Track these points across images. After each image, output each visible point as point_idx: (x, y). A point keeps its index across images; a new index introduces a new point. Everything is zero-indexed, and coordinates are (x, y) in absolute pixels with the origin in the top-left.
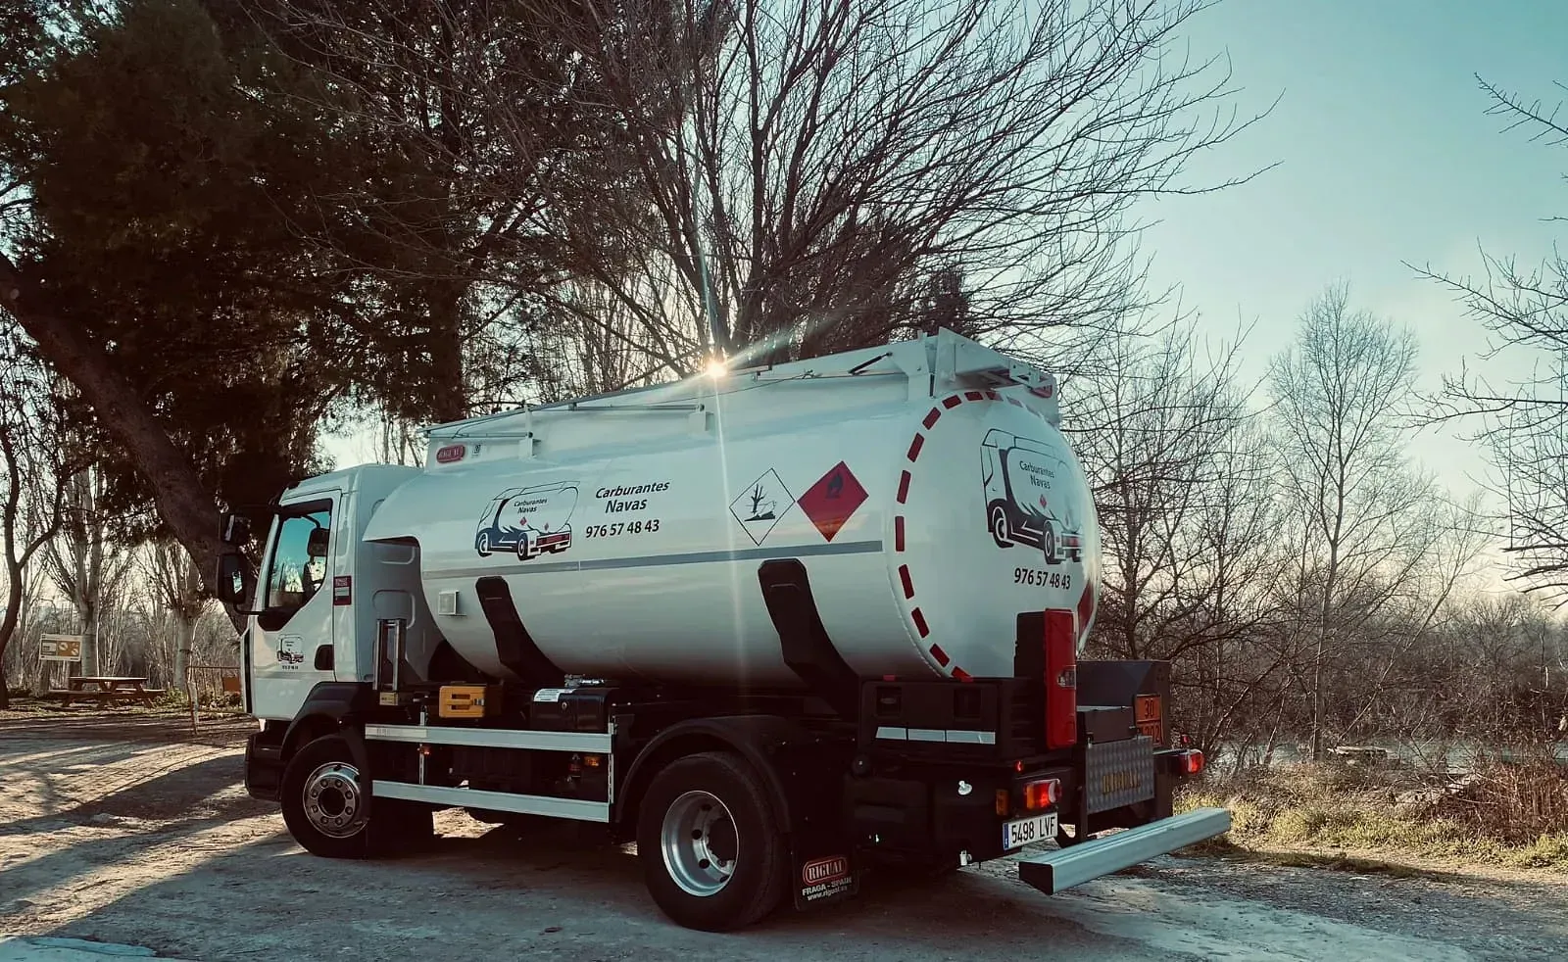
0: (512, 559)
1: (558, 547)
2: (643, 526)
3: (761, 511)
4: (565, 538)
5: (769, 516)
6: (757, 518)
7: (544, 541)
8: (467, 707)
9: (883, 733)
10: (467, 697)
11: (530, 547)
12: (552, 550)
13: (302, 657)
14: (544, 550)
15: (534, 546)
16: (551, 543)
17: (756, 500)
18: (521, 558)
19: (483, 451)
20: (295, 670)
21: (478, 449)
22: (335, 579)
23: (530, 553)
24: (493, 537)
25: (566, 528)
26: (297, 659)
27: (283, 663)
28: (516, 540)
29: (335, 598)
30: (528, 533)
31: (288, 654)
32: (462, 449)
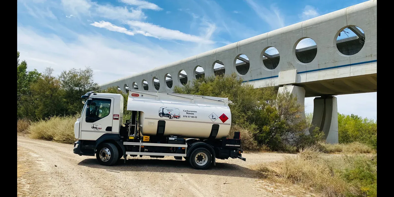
0: (168, 118)
2: (194, 117)
3: (214, 118)
4: (179, 117)
5: (215, 119)
6: (213, 119)
7: (175, 116)
8: (147, 140)
9: (227, 145)
10: (147, 138)
11: (172, 117)
12: (176, 118)
13: (101, 128)
14: (174, 118)
15: (173, 117)
17: (213, 116)
19: (143, 96)
20: (98, 131)
21: (142, 95)
22: (114, 115)
23: (171, 118)
24: (163, 114)
25: (179, 115)
26: (99, 129)
27: (94, 129)
28: (168, 115)
29: (114, 118)
30: (171, 115)
31: (96, 128)
32: (138, 95)
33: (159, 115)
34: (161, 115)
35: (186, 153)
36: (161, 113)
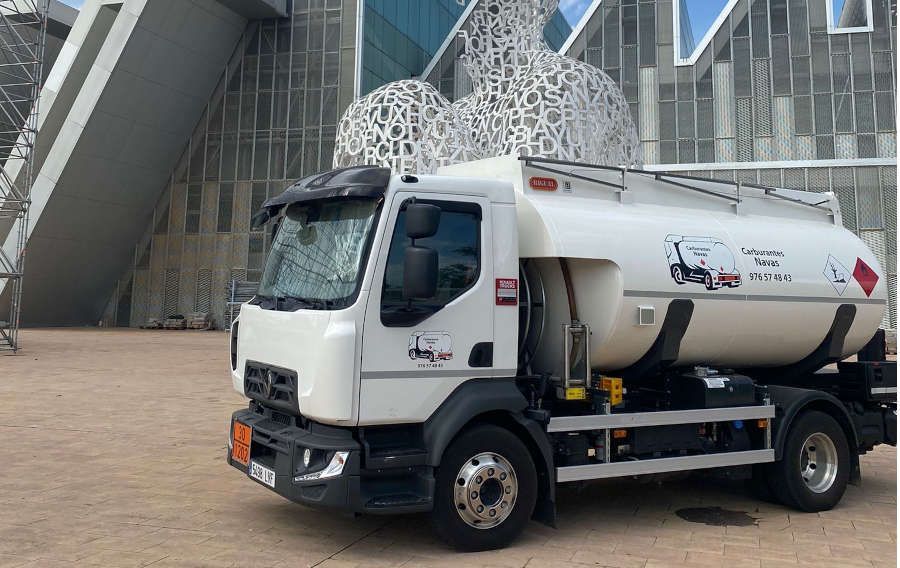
0: (701, 288)
1: (733, 284)
2: (782, 277)
3: (838, 279)
4: (737, 278)
5: (842, 280)
7: (724, 279)
11: (714, 281)
12: (729, 285)
13: (450, 355)
14: (724, 285)
15: (717, 281)
16: (729, 280)
17: (835, 272)
18: (708, 289)
19: (573, 189)
20: (438, 368)
21: (568, 185)
22: (498, 281)
23: (714, 286)
24: (683, 271)
25: (735, 272)
26: (442, 357)
27: (420, 361)
28: (701, 274)
29: (497, 298)
30: (710, 272)
31: (428, 353)
32: (554, 182)
33: (673, 276)
34: (680, 276)
35: (769, 445)
36: (677, 264)
